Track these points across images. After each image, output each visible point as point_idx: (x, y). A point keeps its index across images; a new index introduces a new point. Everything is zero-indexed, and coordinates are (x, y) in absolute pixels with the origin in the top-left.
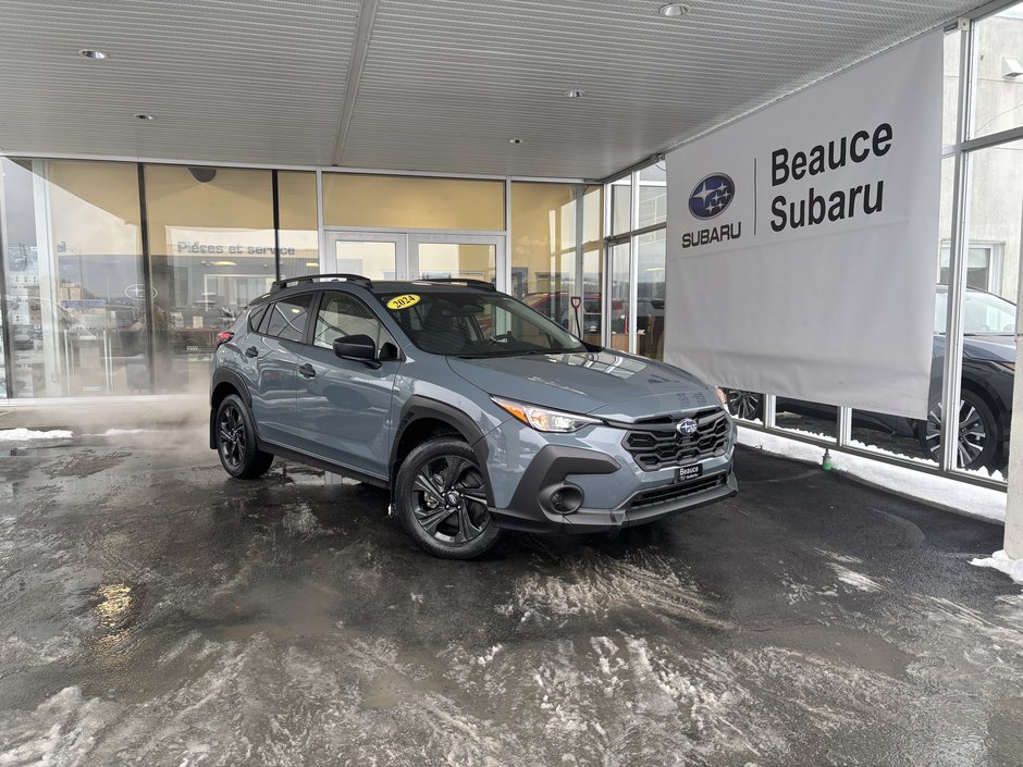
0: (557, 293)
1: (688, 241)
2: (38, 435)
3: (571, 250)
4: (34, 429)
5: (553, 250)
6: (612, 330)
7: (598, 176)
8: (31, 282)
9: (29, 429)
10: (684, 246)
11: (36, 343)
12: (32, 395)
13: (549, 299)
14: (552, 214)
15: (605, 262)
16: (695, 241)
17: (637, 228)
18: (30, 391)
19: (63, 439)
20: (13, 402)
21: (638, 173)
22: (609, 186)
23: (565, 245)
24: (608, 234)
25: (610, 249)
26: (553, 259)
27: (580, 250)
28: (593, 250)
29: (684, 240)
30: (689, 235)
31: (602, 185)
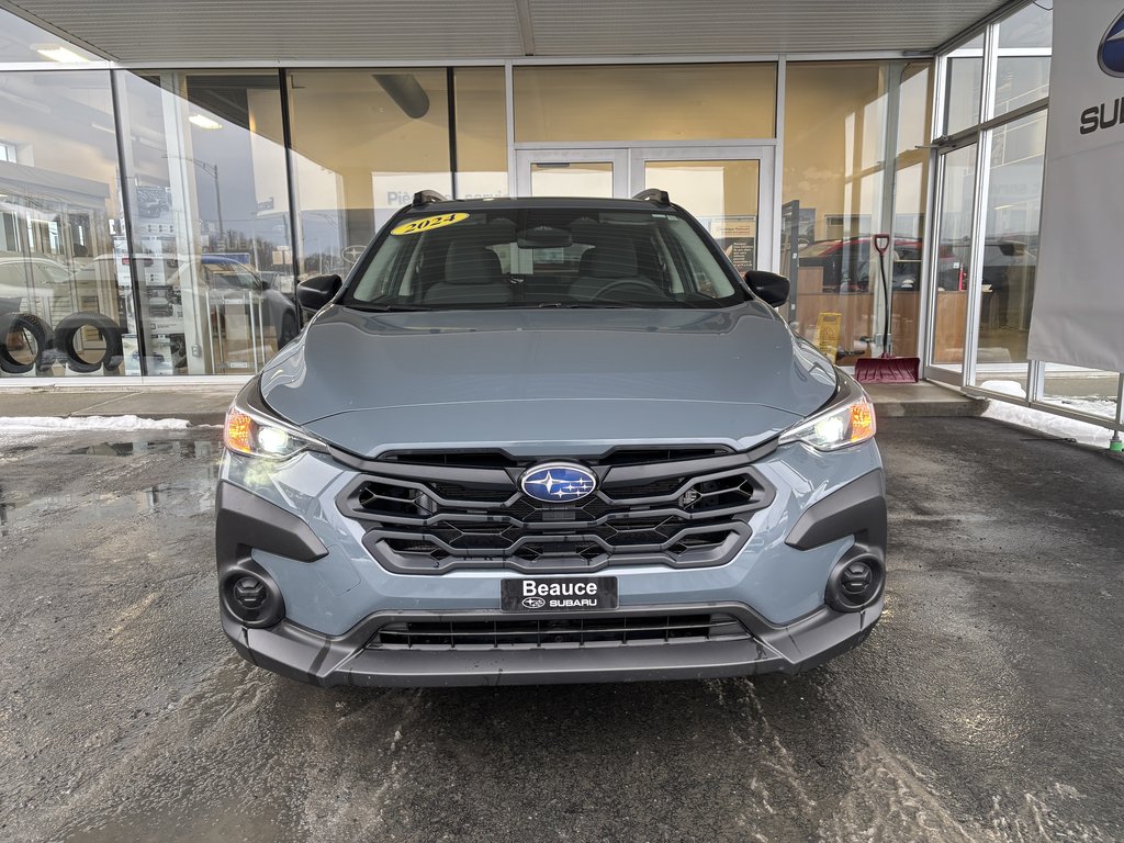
0: (854, 240)
1: (1092, 120)
2: (149, 424)
3: (876, 169)
4: (145, 417)
5: (849, 172)
6: (939, 285)
7: (926, 44)
8: (167, 232)
9: (139, 416)
10: (1083, 131)
11: (175, 307)
12: (171, 371)
13: (840, 248)
14: (850, 121)
15: (931, 191)
16: (1108, 117)
17: (991, 117)
18: (167, 367)
19: (175, 430)
20: (148, 380)
21: (996, 28)
22: (944, 60)
23: (867, 164)
24: (939, 134)
25: (941, 159)
26: (849, 188)
27: (891, 167)
28: (912, 163)
29: (1084, 121)
30: (1095, 110)
31: (932, 60)
